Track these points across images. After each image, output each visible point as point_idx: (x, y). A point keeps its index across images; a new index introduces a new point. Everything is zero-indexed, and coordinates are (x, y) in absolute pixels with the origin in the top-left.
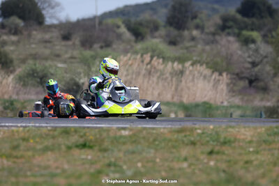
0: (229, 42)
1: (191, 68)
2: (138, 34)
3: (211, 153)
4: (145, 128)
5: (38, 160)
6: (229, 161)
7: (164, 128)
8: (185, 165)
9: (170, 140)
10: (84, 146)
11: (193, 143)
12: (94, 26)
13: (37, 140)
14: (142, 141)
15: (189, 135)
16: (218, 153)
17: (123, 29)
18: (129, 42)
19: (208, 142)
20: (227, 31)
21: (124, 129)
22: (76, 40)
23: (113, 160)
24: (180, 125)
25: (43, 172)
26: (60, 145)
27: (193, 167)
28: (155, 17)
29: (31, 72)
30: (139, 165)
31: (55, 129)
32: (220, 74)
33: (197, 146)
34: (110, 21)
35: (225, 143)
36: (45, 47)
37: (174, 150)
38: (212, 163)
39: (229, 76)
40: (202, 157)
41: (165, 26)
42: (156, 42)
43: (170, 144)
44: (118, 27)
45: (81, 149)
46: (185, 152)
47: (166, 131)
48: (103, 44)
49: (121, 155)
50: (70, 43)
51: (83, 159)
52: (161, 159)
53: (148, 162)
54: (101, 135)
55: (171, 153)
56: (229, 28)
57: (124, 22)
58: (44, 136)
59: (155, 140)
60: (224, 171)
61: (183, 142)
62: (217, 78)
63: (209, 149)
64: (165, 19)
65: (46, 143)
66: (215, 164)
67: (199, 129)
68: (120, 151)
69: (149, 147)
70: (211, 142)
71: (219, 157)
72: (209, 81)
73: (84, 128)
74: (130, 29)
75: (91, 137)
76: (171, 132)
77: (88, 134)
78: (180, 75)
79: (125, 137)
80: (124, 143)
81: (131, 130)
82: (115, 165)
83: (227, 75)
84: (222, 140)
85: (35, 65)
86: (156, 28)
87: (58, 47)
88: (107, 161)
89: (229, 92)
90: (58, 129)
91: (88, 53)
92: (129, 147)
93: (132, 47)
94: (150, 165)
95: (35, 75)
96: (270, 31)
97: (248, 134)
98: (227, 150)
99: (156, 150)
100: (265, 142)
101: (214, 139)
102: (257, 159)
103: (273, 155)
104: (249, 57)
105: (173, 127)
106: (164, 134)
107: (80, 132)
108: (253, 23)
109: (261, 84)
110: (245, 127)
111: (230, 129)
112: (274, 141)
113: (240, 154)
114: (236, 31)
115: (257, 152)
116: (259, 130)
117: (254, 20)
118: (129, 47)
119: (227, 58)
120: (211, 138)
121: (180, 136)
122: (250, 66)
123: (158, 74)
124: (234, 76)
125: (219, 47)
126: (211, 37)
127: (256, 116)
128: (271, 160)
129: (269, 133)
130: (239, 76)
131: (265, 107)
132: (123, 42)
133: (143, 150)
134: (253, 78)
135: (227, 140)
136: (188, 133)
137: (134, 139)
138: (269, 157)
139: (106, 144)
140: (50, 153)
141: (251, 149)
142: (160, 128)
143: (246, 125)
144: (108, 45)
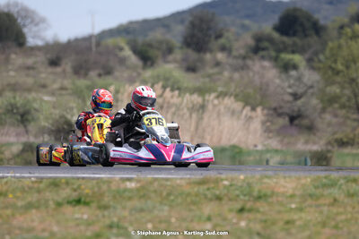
0: (263, 68)
1: (216, 101)
2: (146, 58)
3: (242, 210)
4: (156, 179)
5: (20, 220)
6: (265, 221)
7: (181, 179)
8: (208, 226)
9: (189, 195)
10: (78, 202)
11: (219, 198)
12: (89, 49)
13: (19, 194)
14: (153, 195)
15: (213, 188)
16: (250, 210)
17: (128, 52)
18: (134, 68)
19: (238, 196)
20: (261, 53)
21: (129, 180)
22: (67, 65)
23: (115, 220)
24: (202, 174)
25: (26, 236)
26: (47, 201)
27: (218, 229)
28: (168, 37)
29: (10, 108)
30: (150, 226)
31: (40, 180)
32: (253, 109)
33: (223, 202)
34: (110, 41)
35: (259, 198)
36: (27, 75)
37: (193, 207)
38: (243, 224)
39: (265, 112)
40: (230, 216)
41: (181, 48)
42: (170, 68)
43: (189, 200)
44: (121, 49)
45: (75, 206)
46: (208, 209)
47: (183, 182)
48: (102, 72)
49: (126, 213)
50: (59, 70)
51: (77, 219)
52: (177, 218)
53: (160, 222)
54: (100, 188)
55: (190, 210)
56: (263, 49)
57: (128, 43)
58: (26, 189)
59: (169, 195)
60: (259, 234)
61: (205, 197)
62: (249, 114)
63: (238, 206)
64: (180, 39)
65: (29, 199)
66: (247, 225)
67: (226, 180)
68: (124, 208)
69: (161, 203)
70: (242, 197)
71: (251, 216)
72: (239, 118)
73: (78, 178)
74: (136, 51)
75: (87, 191)
76: (190, 183)
77: (83, 187)
78: (201, 111)
79: (131, 190)
80: (130, 198)
81: (138, 181)
82: (118, 227)
83: (263, 110)
84: (255, 194)
85: (14, 98)
86: (170, 50)
87: (43, 75)
88: (108, 222)
89: (265, 131)
90: (45, 181)
91: (82, 83)
92: (136, 203)
93: (139, 74)
94: (163, 226)
95: (15, 111)
96: (316, 54)
97: (289, 185)
98: (262, 206)
99: (171, 206)
100: (311, 196)
101: (245, 193)
102: (301, 218)
103: (321, 212)
104: (290, 87)
105: (193, 177)
106: (181, 186)
107: (73, 184)
108: (295, 44)
109: (306, 122)
110: (285, 177)
111: (266, 180)
112: (322, 195)
113: (279, 212)
114: (273, 54)
115: (301, 209)
116: (303, 181)
117: (296, 39)
118: (135, 74)
119: (261, 89)
120: (242, 192)
121: (202, 188)
122: (290, 98)
123: (173, 109)
124: (271, 112)
125: (251, 74)
126: (240, 62)
127: (299, 164)
128: (319, 219)
129: (316, 184)
130: (276, 112)
131: (310, 152)
132: (128, 68)
133: (154, 207)
134: (295, 114)
135: (262, 194)
136: (212, 185)
137: (143, 193)
138: (317, 215)
139: (106, 200)
140: (34, 211)
141: (293, 206)
142: (176, 179)
143: (287, 175)
144: (108, 72)
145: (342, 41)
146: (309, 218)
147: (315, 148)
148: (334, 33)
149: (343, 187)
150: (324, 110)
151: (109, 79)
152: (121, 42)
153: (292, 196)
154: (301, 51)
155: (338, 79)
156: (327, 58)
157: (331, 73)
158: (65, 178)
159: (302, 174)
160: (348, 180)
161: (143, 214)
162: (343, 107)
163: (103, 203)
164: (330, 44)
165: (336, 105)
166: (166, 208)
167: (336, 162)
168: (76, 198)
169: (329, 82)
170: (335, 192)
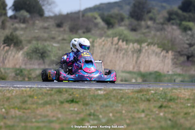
0: (173, 29)
1: (147, 48)
2: (109, 23)
3: (161, 107)
4: (115, 89)
5: (40, 111)
6: (174, 113)
7: (128, 89)
8: (143, 115)
9: (132, 98)
10: (72, 101)
11: (149, 100)
12: (78, 18)
13: (40, 97)
14: (113, 98)
15: (146, 95)
16: (165, 107)
17: (99, 20)
18: (103, 29)
19: (159, 99)
20: (172, 21)
21: (100, 90)
22: (66, 27)
23: (92, 111)
24: (139, 87)
25: (44, 119)
26: (55, 100)
27: (148, 117)
28: (121, 12)
29: (35, 50)
30: (111, 115)
31: (52, 89)
32: (167, 52)
33: (151, 102)
34: (90, 14)
35: (171, 100)
36: (45, 32)
37: (135, 105)
38: (162, 114)
39: (173, 53)
41: (128, 18)
42: (122, 29)
43: (132, 101)
44: (96, 18)
45: (70, 103)
46: (143, 106)
47: (129, 91)
48: (85, 30)
49: (98, 108)
50: (62, 29)
51: (71, 110)
52: (126, 111)
53: (117, 113)
54: (84, 94)
55: (133, 106)
56: (173, 19)
57: (99, 15)
58: (44, 94)
59: (121, 98)
60: (170, 120)
61: (141, 99)
62: (165, 54)
63: (159, 104)
64: (128, 13)
65: (45, 99)
66: (164, 115)
67: (153, 90)
68: (97, 105)
69: (117, 102)
70: (161, 100)
71: (166, 110)
72: (159, 57)
73: (72, 88)
74: (104, 20)
75: (77, 95)
76: (133, 92)
77: (75, 93)
78: (139, 53)
79: (100, 95)
80: (100, 100)
81: (105, 90)
82: (94, 115)
83: (171, 52)
84: (169, 98)
85: (38, 44)
86: (122, 19)
87: (53, 32)
88: (88, 112)
89: (173, 64)
90: (54, 90)
92: (104, 102)
93: (105, 32)
94: (118, 115)
95: (38, 51)
97: (187, 94)
98: (172, 105)
99: (123, 104)
101: (163, 97)
102: (193, 112)
104: (187, 40)
105: (134, 88)
106: (128, 93)
107: (69, 92)
108: (190, 17)
110: (184, 89)
111: (174, 91)
113: (181, 108)
114: (178, 22)
115: (193, 107)
116: (194, 91)
117: (190, 14)
118: (103, 32)
119: (171, 41)
120: (161, 97)
121: (139, 95)
122: (187, 46)
123: (124, 51)
124: (177, 53)
125: (166, 33)
126: (160, 26)
130: (180, 53)
132: (99, 29)
133: (113, 105)
134: (190, 55)
135: (172, 98)
136: (145, 93)
137: (107, 97)
139: (87, 100)
140: (48, 106)
141: (189, 105)
142: (126, 89)
143: (186, 88)
144: (88, 30)
152: (96, 15)
153: (188, 99)
158: (65, 88)
159: (194, 87)
161: (107, 108)
163: (86, 102)
166: (120, 105)
168: (71, 99)
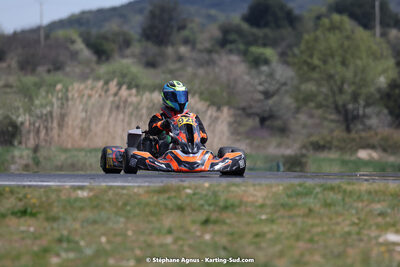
0: (231, 62)
2: (101, 52)
3: (206, 222)
4: (111, 187)
6: (232, 234)
7: (139, 187)
8: (169, 240)
9: (147, 204)
10: (24, 213)
11: (181, 209)
12: (38, 41)
14: (107, 205)
15: (175, 197)
16: (216, 222)
17: (80, 45)
18: (87, 63)
19: (202, 206)
20: (229, 47)
21: (81, 188)
22: (13, 60)
23: (65, 233)
24: (162, 182)
27: (180, 243)
28: (126, 28)
30: (103, 239)
32: (219, 109)
33: (186, 213)
34: (61, 33)
35: (226, 208)
37: (153, 219)
38: (207, 237)
39: (232, 111)
40: (193, 228)
41: (140, 41)
42: (128, 63)
43: (147, 210)
44: (73, 42)
45: (20, 217)
46: (168, 221)
47: (141, 191)
48: (51, 67)
49: (77, 226)
50: (3, 65)
51: (23, 232)
52: (133, 231)
53: (115, 235)
54: (48, 197)
55: (149, 222)
56: (232, 42)
57: (81, 35)
59: (125, 204)
60: (225, 248)
61: (166, 207)
62: (215, 114)
63: (203, 217)
64: (139, 30)
66: (212, 238)
67: (189, 188)
68: (75, 220)
69: (116, 214)
70: (207, 207)
71: (217, 228)
73: (24, 186)
74: (89, 44)
75: (34, 201)
76: (149, 192)
77: (29, 196)
79: (82, 200)
80: (82, 209)
81: (91, 190)
82: (69, 241)
83: (229, 109)
84: (222, 203)
86: (127, 43)
88: (56, 235)
89: (232, 134)
91: (29, 79)
92: (89, 214)
93: (93, 70)
94: (118, 239)
96: (290, 47)
97: (259, 194)
98: (229, 217)
99: (127, 218)
100: (283, 206)
101: (210, 202)
102: (271, 231)
103: (294, 224)
104: (260, 84)
105: (152, 185)
106: (139, 195)
107: (18, 193)
108: (266, 36)
109: (278, 123)
110: (254, 185)
111: (233, 189)
112: (296, 205)
113: (248, 224)
114: (242, 47)
115: (272, 221)
116: (274, 189)
117: (267, 31)
118: (88, 70)
119: (228, 86)
120: (206, 201)
121: (162, 198)
122: (261, 97)
123: (131, 109)
124: (240, 112)
125: (217, 70)
126: (205, 56)
127: (270, 169)
128: (293, 232)
129: (289, 193)
130: (246, 112)
131: (283, 156)
132: (80, 63)
133: (108, 219)
134: (266, 115)
135: (229, 204)
136: (173, 194)
137: (96, 202)
138: (289, 227)
139: (55, 210)
141: (264, 217)
142: (134, 187)
143: (257, 182)
144: (57, 67)
145: (319, 33)
146: (281, 230)
147: (289, 152)
148: (310, 24)
149: (320, 196)
150: (298, 110)
151: (59, 75)
152: (74, 34)
153: (262, 206)
154: (273, 43)
155: (315, 75)
156: (302, 52)
157: (306, 69)
158: (10, 186)
159: (273, 181)
160: (325, 188)
161: (96, 227)
162: (319, 106)
163: (52, 214)
164: (306, 37)
165: (312, 105)
166: (122, 220)
167: (312, 167)
168: (22, 209)
169: (304, 79)
170: (310, 201)
